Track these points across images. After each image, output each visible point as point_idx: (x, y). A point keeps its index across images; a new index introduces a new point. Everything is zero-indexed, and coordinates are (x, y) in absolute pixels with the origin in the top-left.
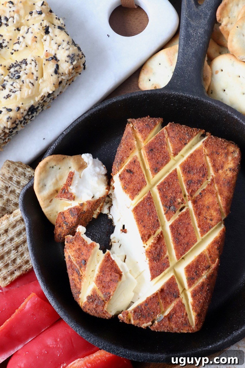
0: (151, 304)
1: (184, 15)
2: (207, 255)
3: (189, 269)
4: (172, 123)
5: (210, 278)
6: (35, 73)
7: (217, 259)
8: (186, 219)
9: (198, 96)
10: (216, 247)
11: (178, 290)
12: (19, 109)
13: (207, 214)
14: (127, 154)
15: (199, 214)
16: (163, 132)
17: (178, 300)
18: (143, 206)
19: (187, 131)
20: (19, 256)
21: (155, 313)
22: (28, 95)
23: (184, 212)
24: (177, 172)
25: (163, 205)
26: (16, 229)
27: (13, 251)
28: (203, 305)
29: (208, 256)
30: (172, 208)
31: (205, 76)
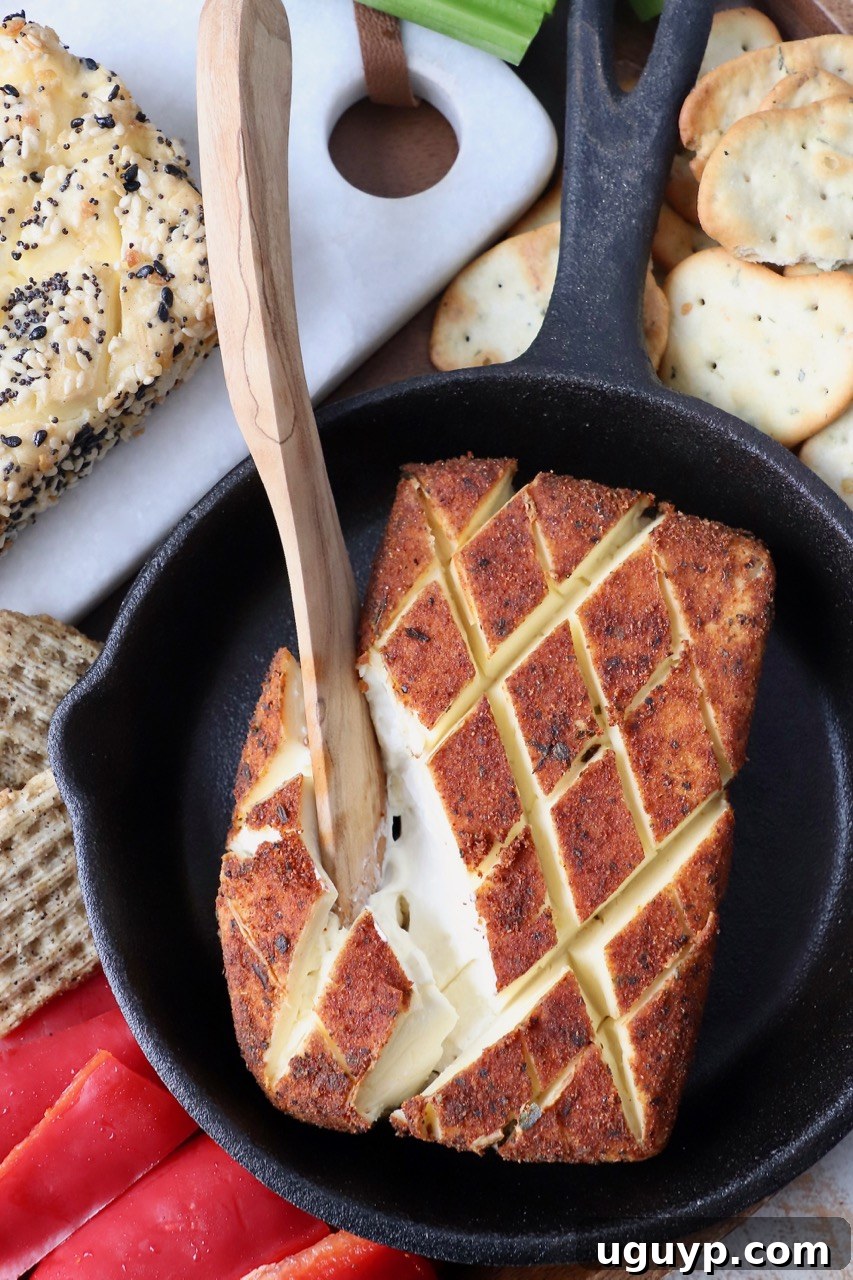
0: (500, 1070)
1: (574, 126)
2: (679, 901)
3: (619, 951)
4: (548, 474)
5: (688, 976)
6: (95, 317)
7: (711, 913)
8: (606, 785)
9: (631, 385)
10: (707, 875)
11: (587, 1020)
12: (43, 436)
13: (672, 768)
14: (406, 578)
15: (646, 769)
16: (521, 502)
17: (587, 1053)
18: (463, 746)
19: (599, 497)
20: (49, 930)
21: (514, 1101)
22: (74, 389)
23: (598, 762)
24: (569, 633)
25: (528, 741)
26: (40, 839)
27: (29, 913)
28: (672, 1067)
29: (681, 904)
30: (558, 749)
31: (648, 324)
